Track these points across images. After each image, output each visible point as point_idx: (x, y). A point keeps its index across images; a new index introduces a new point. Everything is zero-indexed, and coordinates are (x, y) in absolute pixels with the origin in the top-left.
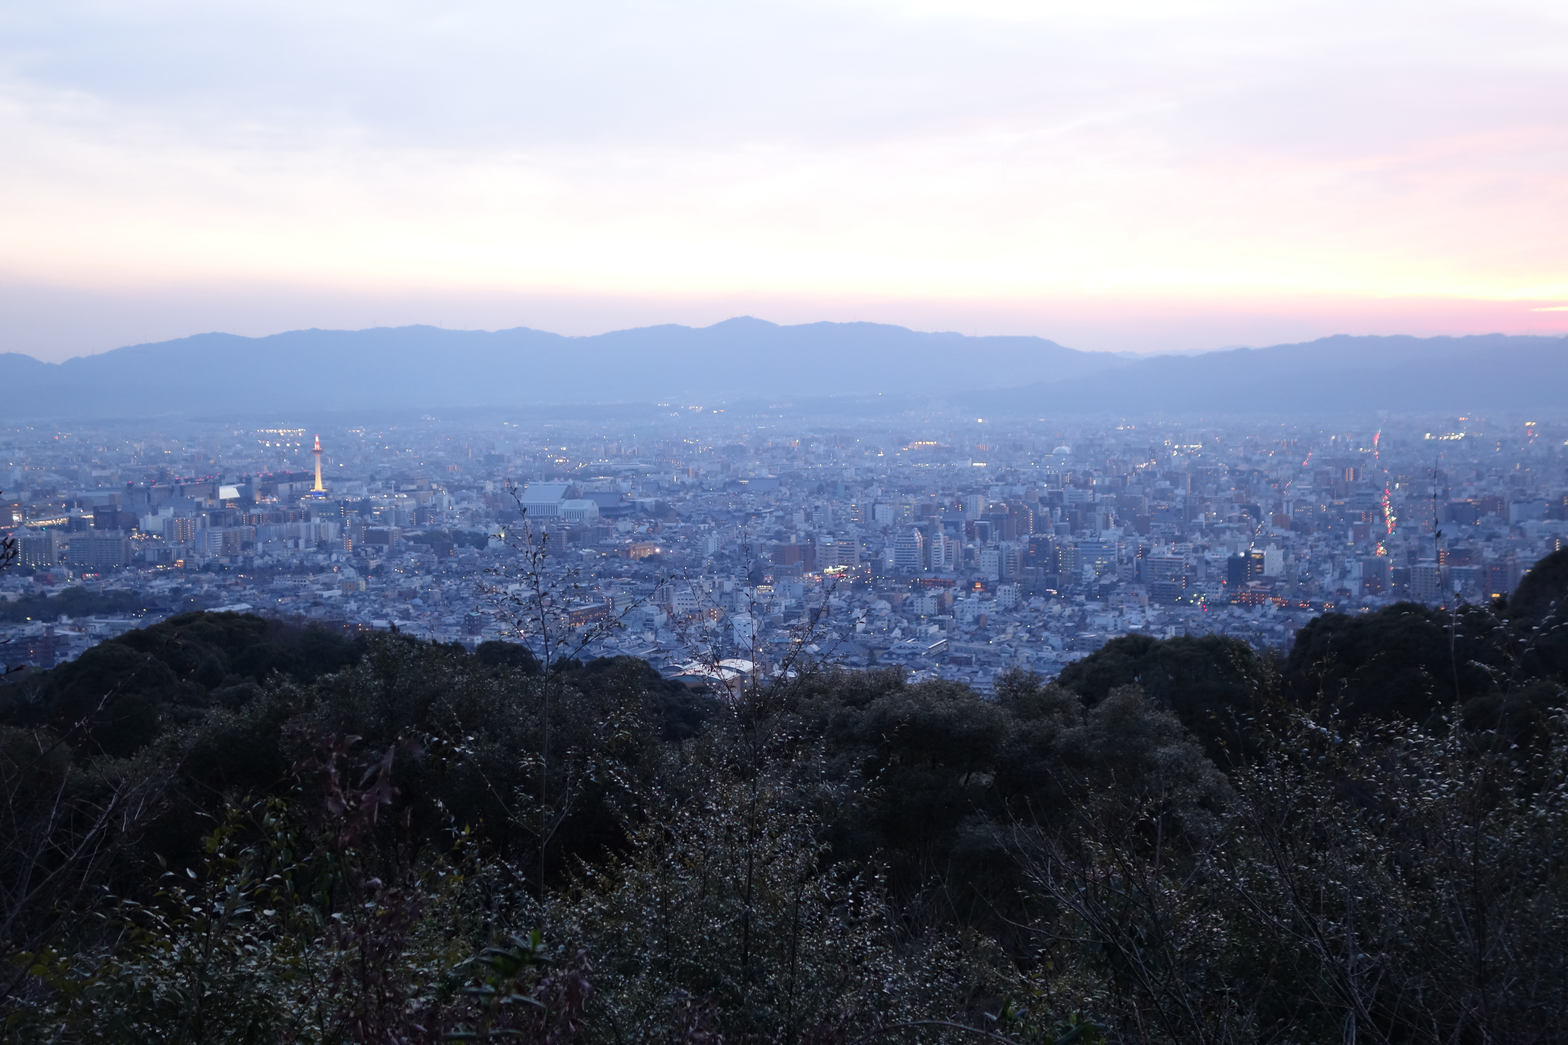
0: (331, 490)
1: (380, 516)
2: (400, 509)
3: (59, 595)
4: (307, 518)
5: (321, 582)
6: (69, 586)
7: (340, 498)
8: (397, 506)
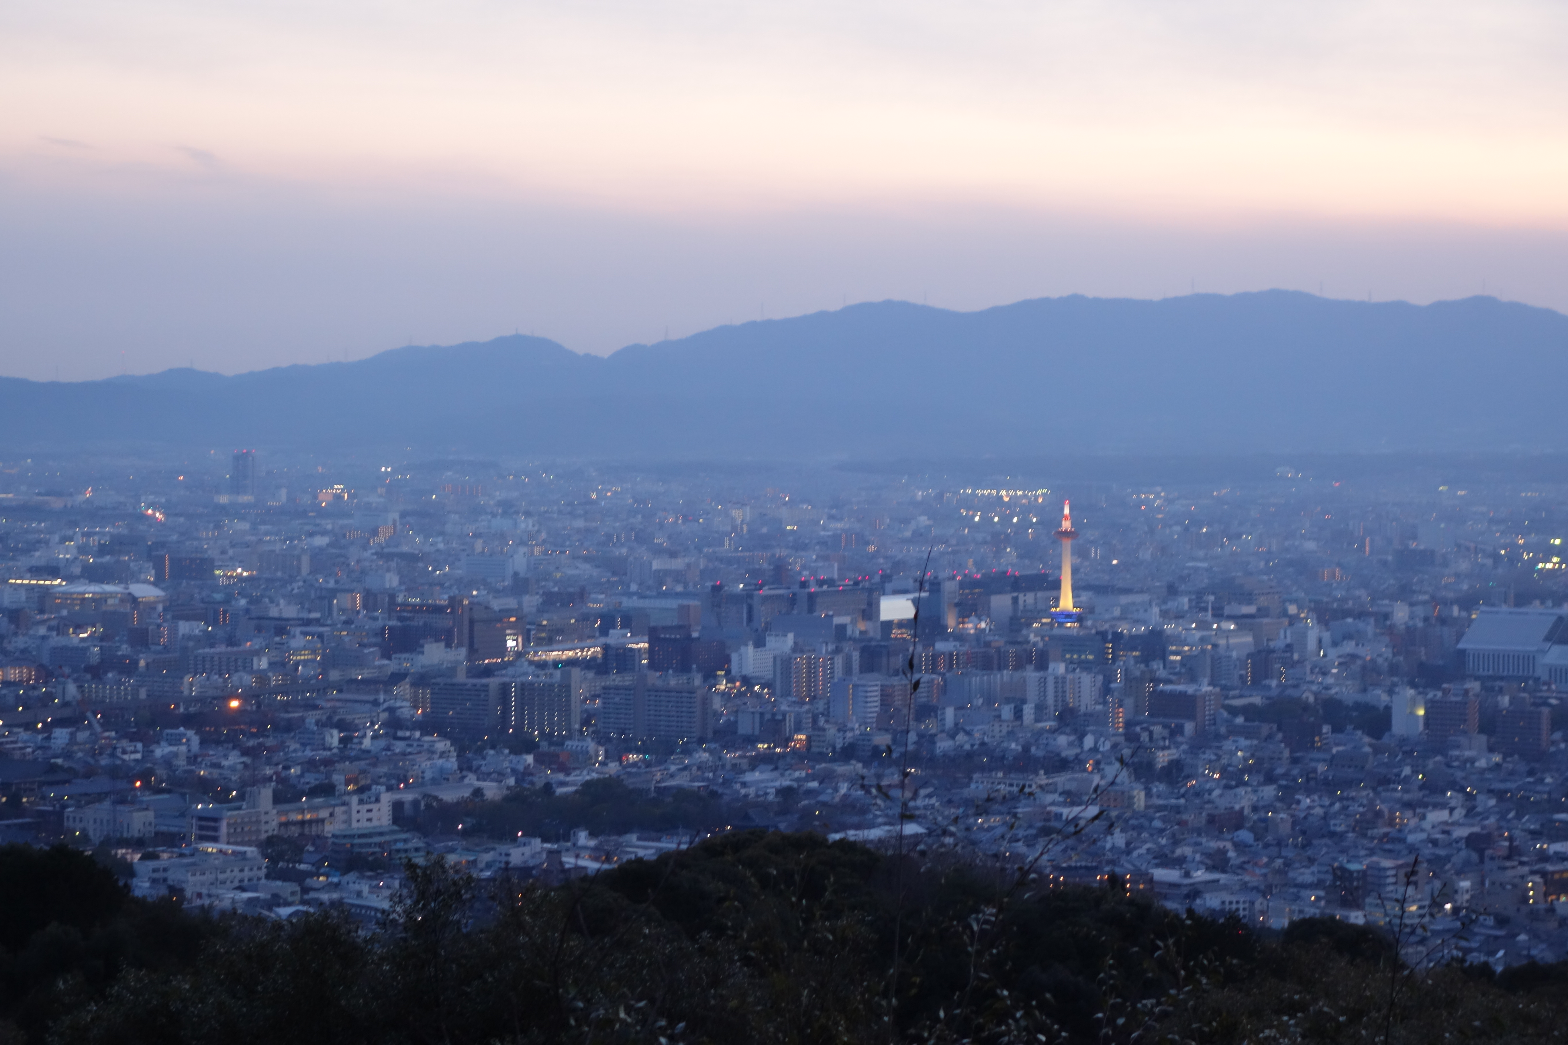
0: (1092, 610)
1: (1182, 663)
2: (1221, 651)
3: (576, 792)
4: (1042, 666)
5: (1060, 790)
6: (595, 775)
7: (1106, 626)
8: (1215, 646)
